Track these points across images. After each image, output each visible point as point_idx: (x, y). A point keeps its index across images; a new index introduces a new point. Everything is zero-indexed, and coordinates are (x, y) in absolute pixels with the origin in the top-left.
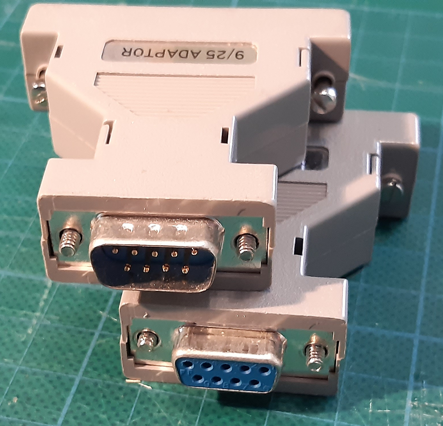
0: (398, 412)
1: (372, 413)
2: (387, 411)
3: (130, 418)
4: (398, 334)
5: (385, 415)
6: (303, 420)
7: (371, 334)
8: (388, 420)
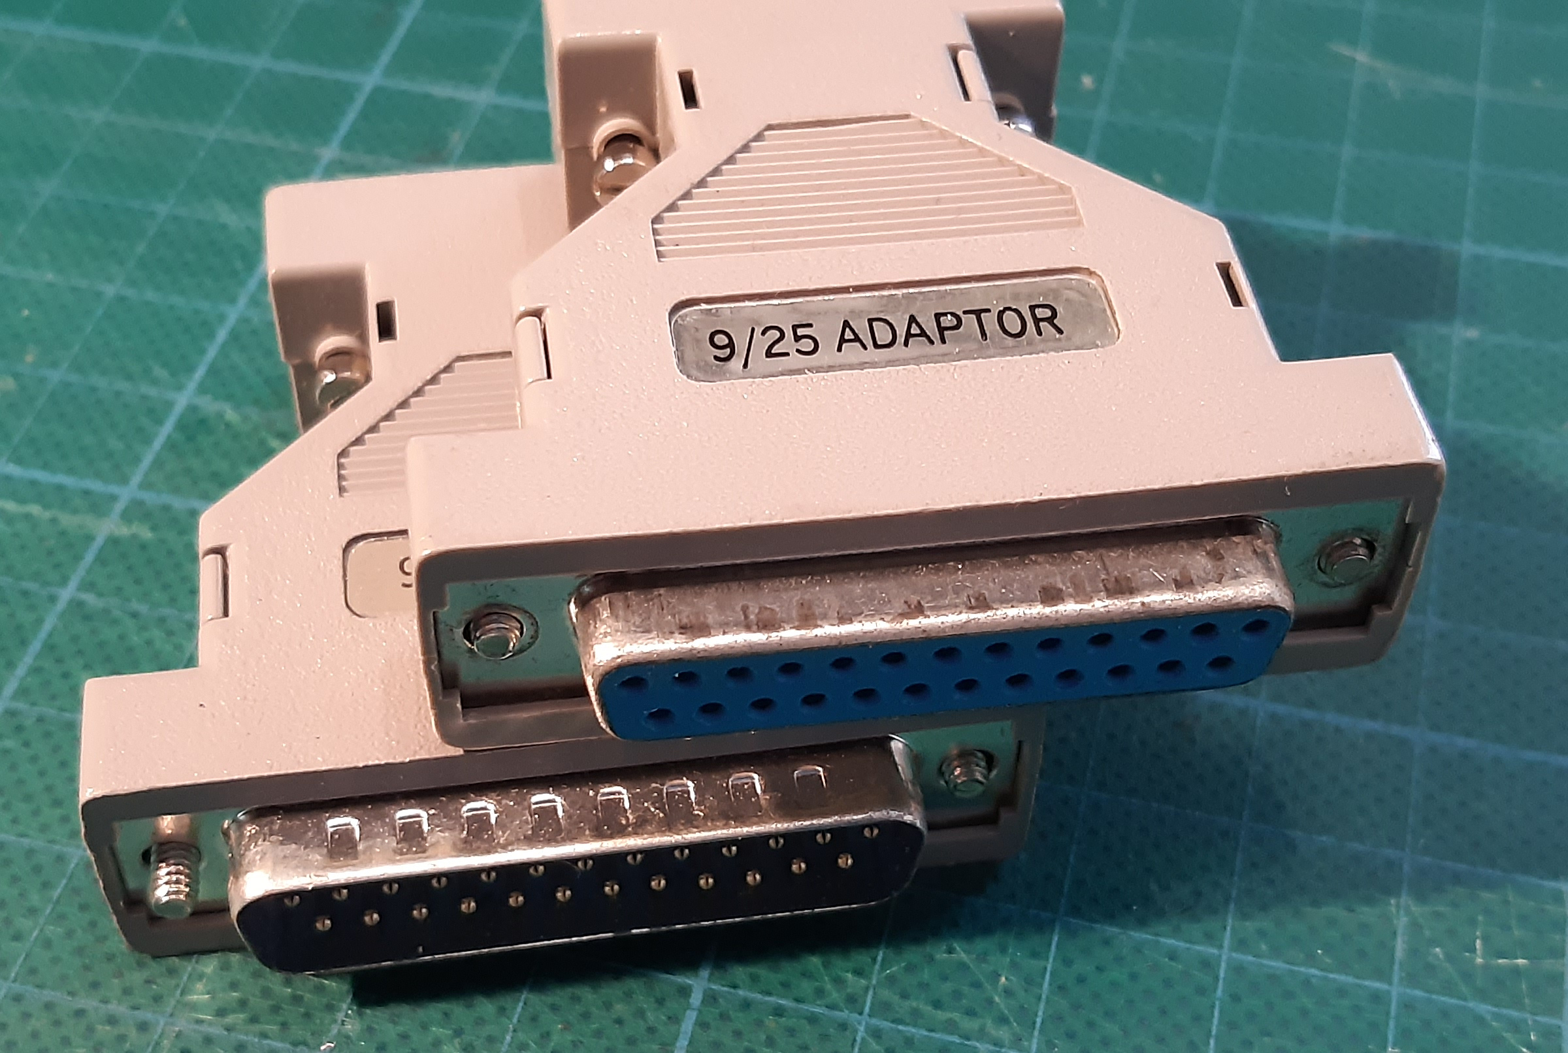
0: (1548, 964)
1: (1486, 967)
2: (1521, 961)
3: (877, 967)
4: (1530, 755)
5: (1516, 971)
6: (1314, 980)
7: (1465, 755)
8: (1524, 986)
